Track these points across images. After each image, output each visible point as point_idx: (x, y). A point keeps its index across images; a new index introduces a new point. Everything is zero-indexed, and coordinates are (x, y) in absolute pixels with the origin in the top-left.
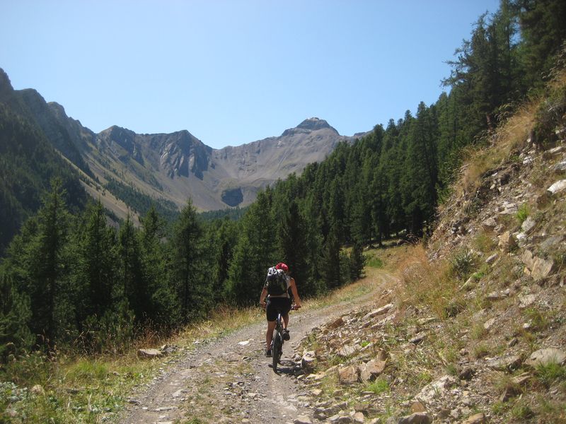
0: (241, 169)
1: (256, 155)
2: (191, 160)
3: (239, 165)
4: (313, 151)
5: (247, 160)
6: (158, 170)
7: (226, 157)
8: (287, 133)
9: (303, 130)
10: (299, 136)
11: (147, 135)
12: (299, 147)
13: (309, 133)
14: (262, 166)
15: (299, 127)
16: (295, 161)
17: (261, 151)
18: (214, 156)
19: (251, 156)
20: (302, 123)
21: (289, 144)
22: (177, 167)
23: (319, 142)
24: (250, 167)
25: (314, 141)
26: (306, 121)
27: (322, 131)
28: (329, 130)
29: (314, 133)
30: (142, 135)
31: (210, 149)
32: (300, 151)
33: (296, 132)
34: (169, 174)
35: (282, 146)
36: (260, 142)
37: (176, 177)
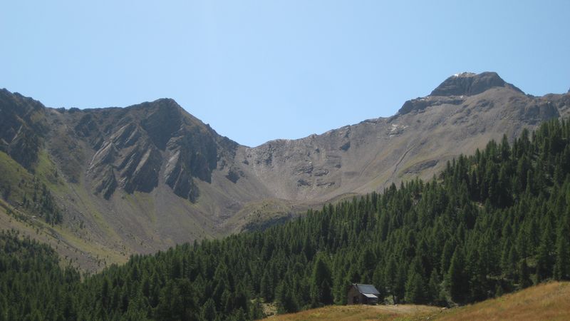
0: (302, 183)
1: (341, 153)
2: (172, 159)
3: (299, 176)
4: (474, 133)
5: (317, 165)
6: (74, 180)
7: (269, 161)
8: (410, 107)
9: (447, 98)
10: (437, 110)
11: (74, 111)
12: (440, 129)
13: (459, 102)
14: (353, 174)
15: (435, 93)
16: (433, 156)
17: (352, 145)
18: (240, 158)
19: (328, 156)
20: (443, 85)
21: (416, 128)
22: (128, 174)
23: (488, 114)
24: (325, 178)
25: (474, 113)
26: (451, 81)
27: (490, 93)
28: (502, 90)
29: (471, 100)
30: (62, 110)
31: (231, 146)
32: (442, 135)
33: (430, 104)
34: (99, 190)
35: (399, 132)
36: (348, 129)
37: (118, 194)
